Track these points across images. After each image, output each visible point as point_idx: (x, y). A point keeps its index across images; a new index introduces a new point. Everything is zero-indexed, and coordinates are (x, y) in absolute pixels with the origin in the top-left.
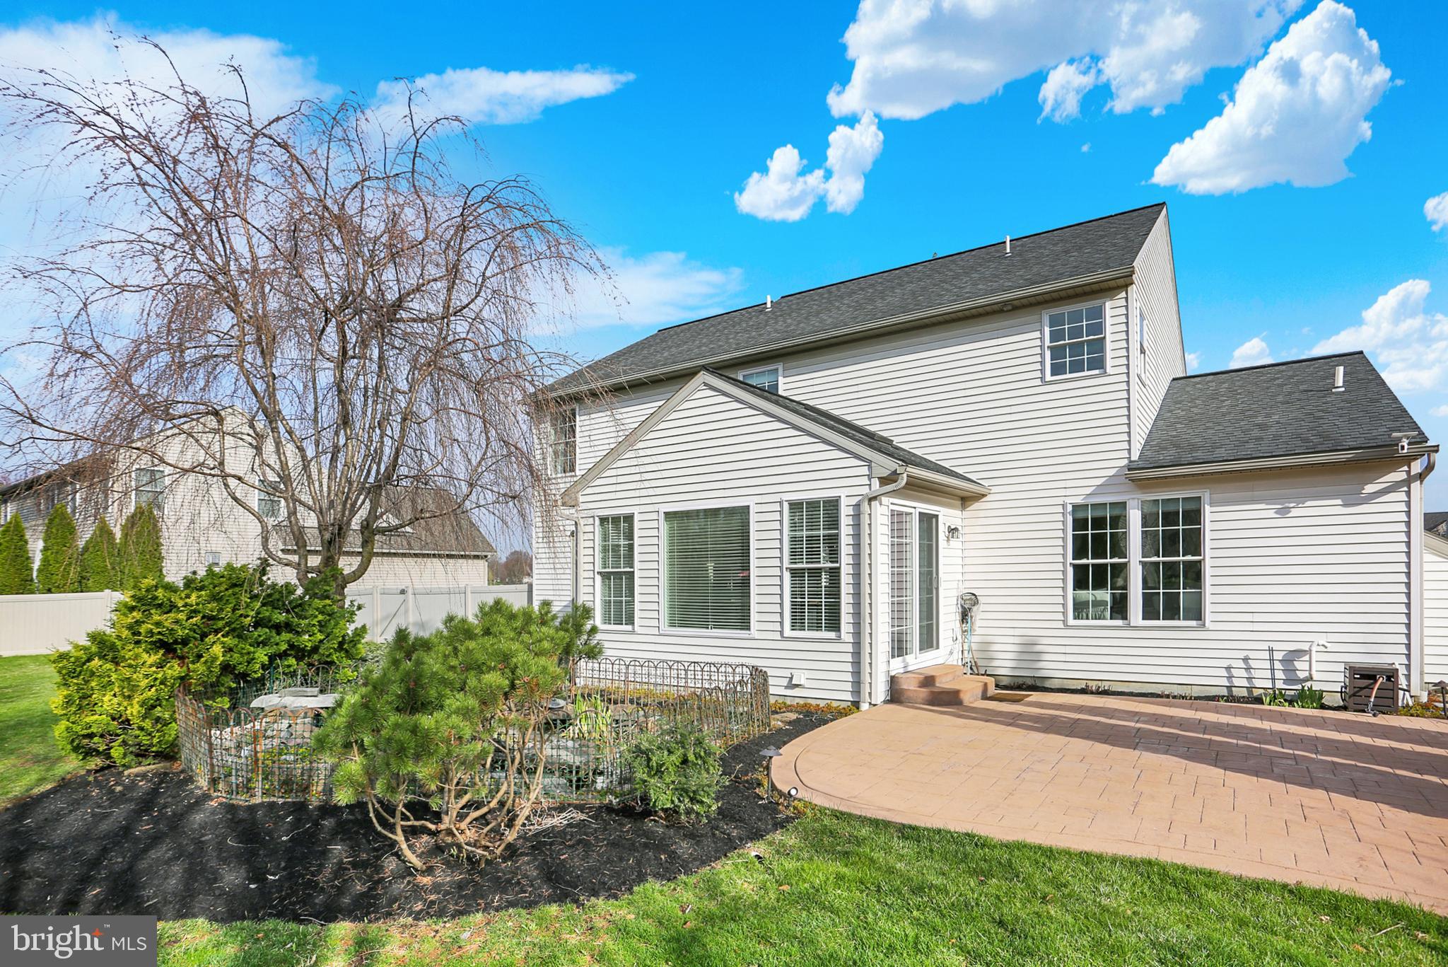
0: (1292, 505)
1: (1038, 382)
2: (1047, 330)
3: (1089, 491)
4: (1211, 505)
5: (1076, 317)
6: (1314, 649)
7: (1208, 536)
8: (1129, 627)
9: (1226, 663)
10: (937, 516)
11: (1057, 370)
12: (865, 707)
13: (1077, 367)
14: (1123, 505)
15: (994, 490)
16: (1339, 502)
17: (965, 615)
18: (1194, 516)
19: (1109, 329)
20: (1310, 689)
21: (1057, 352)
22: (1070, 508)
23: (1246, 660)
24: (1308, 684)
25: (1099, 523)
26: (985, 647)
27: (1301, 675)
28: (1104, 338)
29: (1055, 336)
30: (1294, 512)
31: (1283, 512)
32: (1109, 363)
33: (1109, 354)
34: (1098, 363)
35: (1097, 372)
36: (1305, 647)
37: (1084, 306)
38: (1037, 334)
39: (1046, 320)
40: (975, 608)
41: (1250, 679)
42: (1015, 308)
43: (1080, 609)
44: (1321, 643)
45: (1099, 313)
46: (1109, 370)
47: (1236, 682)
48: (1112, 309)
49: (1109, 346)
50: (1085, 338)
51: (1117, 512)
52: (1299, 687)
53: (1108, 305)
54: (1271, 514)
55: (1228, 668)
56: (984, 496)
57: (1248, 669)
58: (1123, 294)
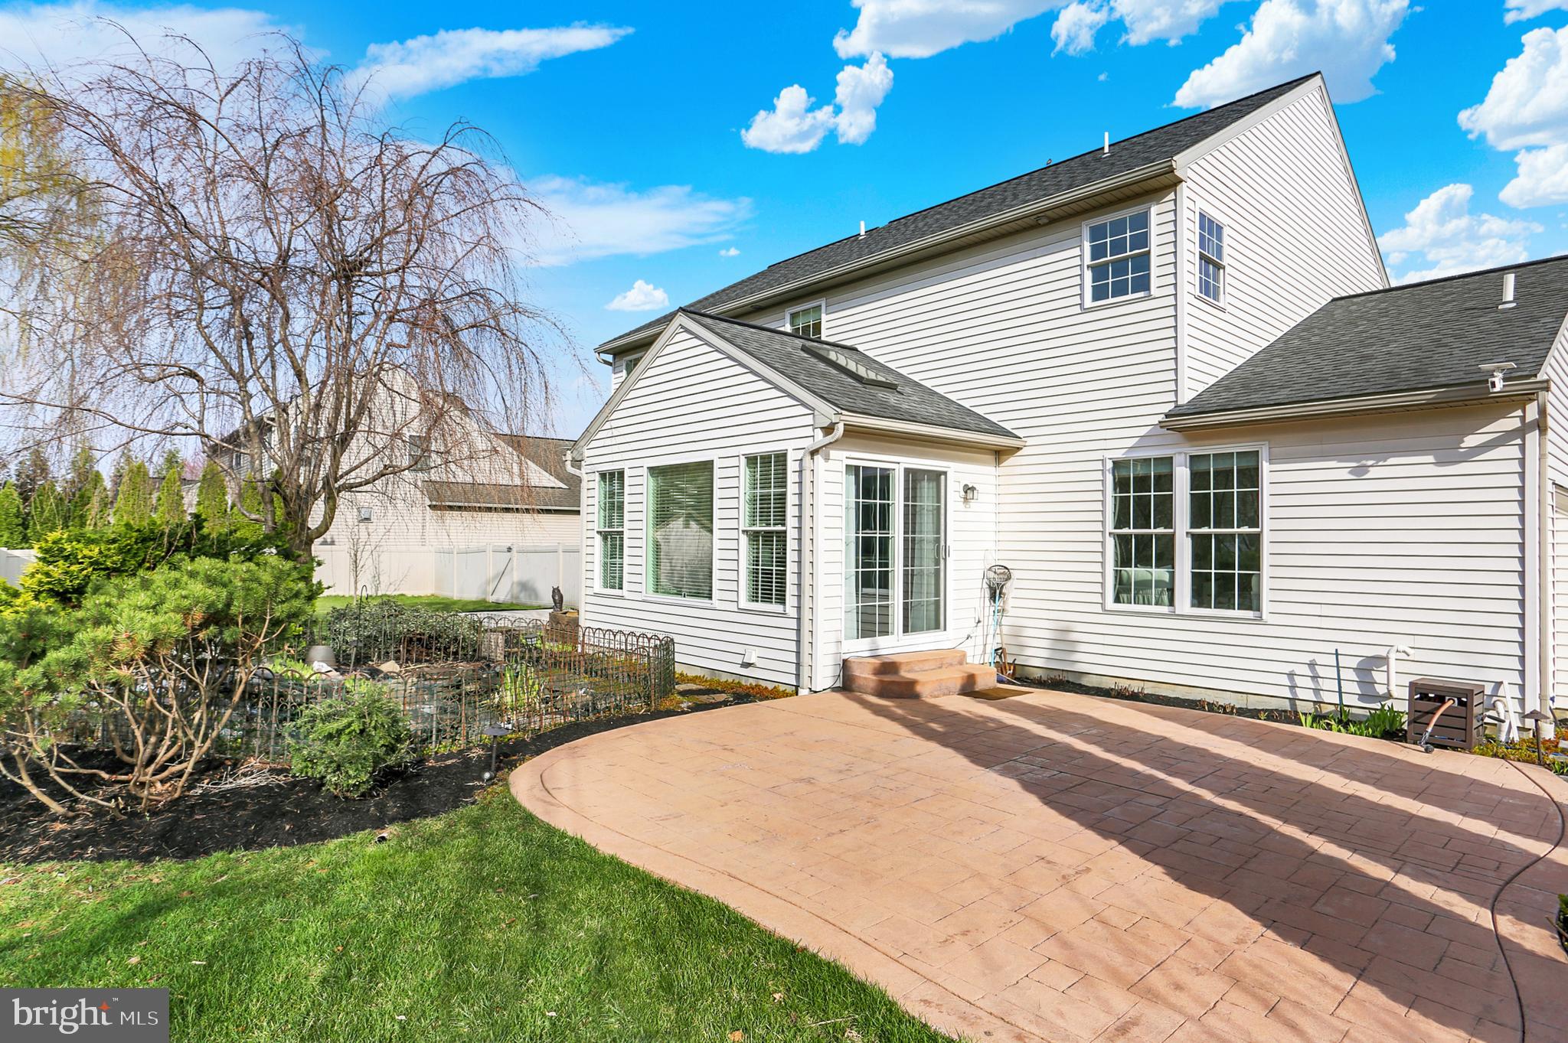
0: (1370, 463)
1: (1077, 309)
2: (1087, 246)
3: (1131, 443)
4: (1271, 461)
5: (1118, 227)
6: (1393, 656)
7: (1266, 501)
8: (1174, 616)
9: (1288, 668)
10: (945, 473)
11: (1099, 293)
12: (803, 692)
13: (1120, 289)
14: (1168, 461)
15: (1030, 441)
16: (1431, 459)
17: (995, 592)
18: (1251, 476)
19: (1154, 240)
20: (1391, 709)
21: (1099, 272)
22: (1110, 465)
23: (1312, 665)
24: (1389, 703)
25: (1142, 483)
26: (1017, 633)
27: (1381, 690)
28: (1149, 252)
29: (1097, 252)
30: (1374, 472)
31: (1359, 472)
32: (1154, 282)
33: (1154, 272)
34: (1143, 284)
35: (1141, 294)
36: (1382, 651)
37: (1127, 213)
38: (1077, 251)
39: (1086, 233)
40: (1009, 584)
41: (1317, 691)
42: (1053, 221)
43: (1122, 590)
44: (1401, 648)
45: (1143, 221)
46: (1154, 291)
47: (1301, 694)
48: (1157, 213)
49: (1154, 261)
50: (1128, 253)
51: (1163, 470)
52: (1378, 706)
53: (1154, 210)
54: (1344, 474)
55: (1291, 675)
56: (1019, 449)
57: (1315, 677)
58: (1172, 196)
